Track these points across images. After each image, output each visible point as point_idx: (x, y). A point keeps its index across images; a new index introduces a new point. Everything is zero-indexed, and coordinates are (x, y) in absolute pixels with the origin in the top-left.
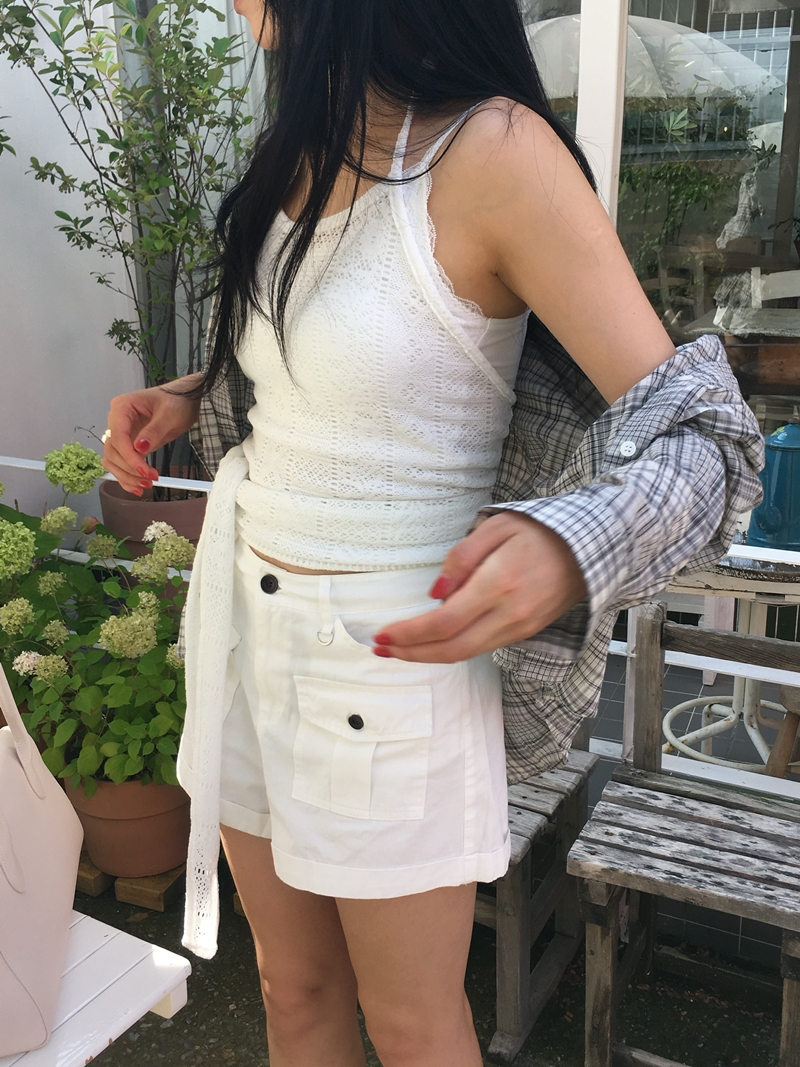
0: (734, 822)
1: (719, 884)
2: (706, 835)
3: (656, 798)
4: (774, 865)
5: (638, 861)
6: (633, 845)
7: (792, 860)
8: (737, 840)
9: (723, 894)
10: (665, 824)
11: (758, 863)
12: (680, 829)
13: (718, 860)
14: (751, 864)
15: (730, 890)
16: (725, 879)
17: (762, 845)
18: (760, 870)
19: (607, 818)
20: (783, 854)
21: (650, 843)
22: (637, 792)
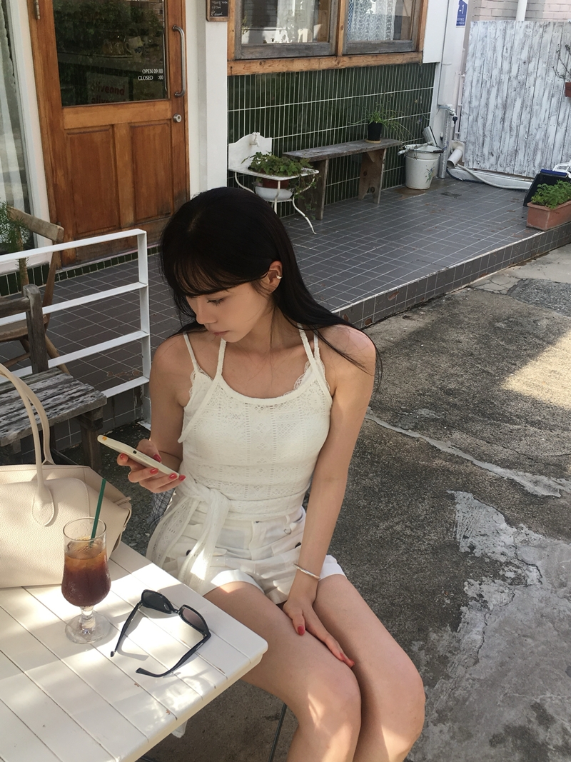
1: (62, 409)
6: (14, 419)
7: (65, 390)
10: (11, 407)
13: (48, 404)
15: (68, 408)
16: (61, 407)
17: (50, 392)
18: (64, 398)
21: (18, 415)
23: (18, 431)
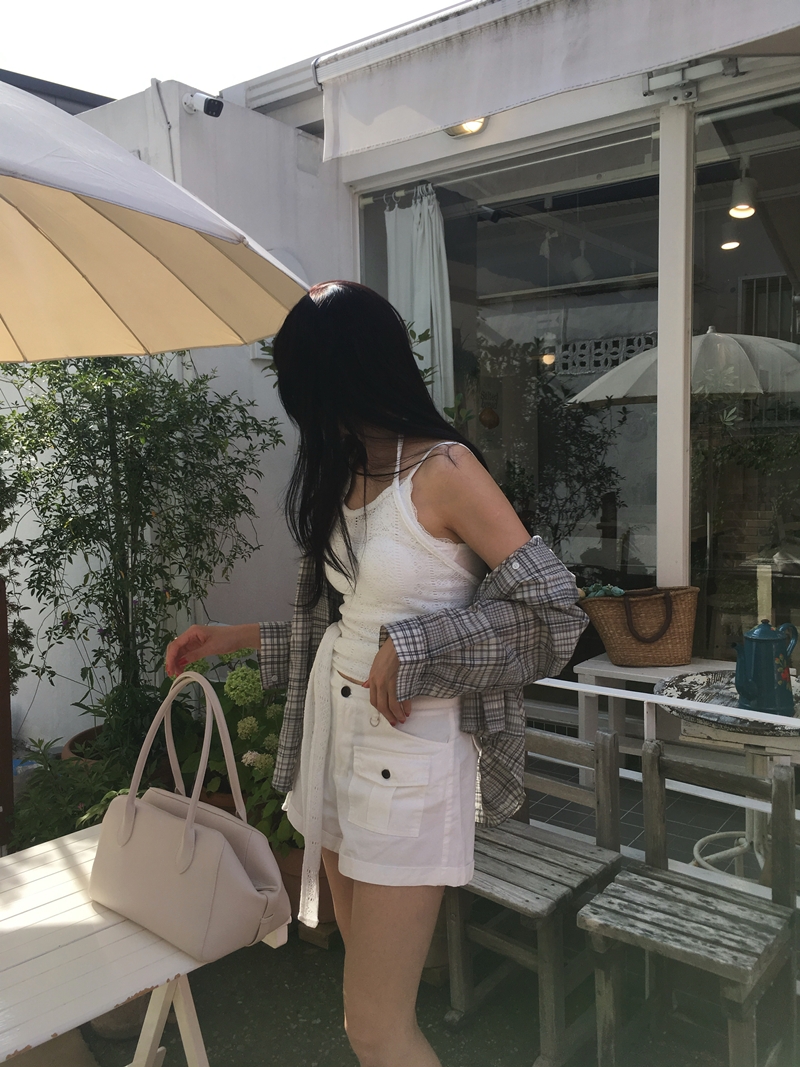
0: (705, 904)
1: (678, 941)
2: (681, 911)
3: (653, 884)
4: (722, 933)
5: (626, 921)
6: (625, 911)
8: (703, 915)
9: (678, 946)
10: (655, 901)
11: (712, 931)
12: (664, 905)
13: (683, 926)
14: (706, 931)
15: (685, 945)
16: (683, 938)
17: (720, 921)
18: (711, 935)
19: (613, 893)
20: (733, 928)
21: (638, 911)
22: (640, 879)
23: (602, 922)
